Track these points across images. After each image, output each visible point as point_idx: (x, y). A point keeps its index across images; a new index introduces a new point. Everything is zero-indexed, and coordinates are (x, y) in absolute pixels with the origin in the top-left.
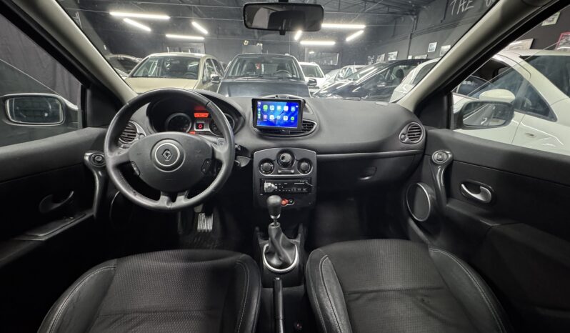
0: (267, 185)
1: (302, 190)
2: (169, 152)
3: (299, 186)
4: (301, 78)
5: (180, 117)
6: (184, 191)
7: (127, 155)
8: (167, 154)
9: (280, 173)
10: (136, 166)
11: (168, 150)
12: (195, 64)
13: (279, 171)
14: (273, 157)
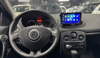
0: (67, 46)
1: (81, 47)
2: (35, 34)
3: (80, 46)
4: (61, 10)
5: (32, 22)
6: (40, 49)
7: (18, 35)
8: (34, 34)
9: (72, 41)
10: (21, 40)
11: (35, 33)
12: (27, 8)
13: (72, 40)
14: (69, 35)
